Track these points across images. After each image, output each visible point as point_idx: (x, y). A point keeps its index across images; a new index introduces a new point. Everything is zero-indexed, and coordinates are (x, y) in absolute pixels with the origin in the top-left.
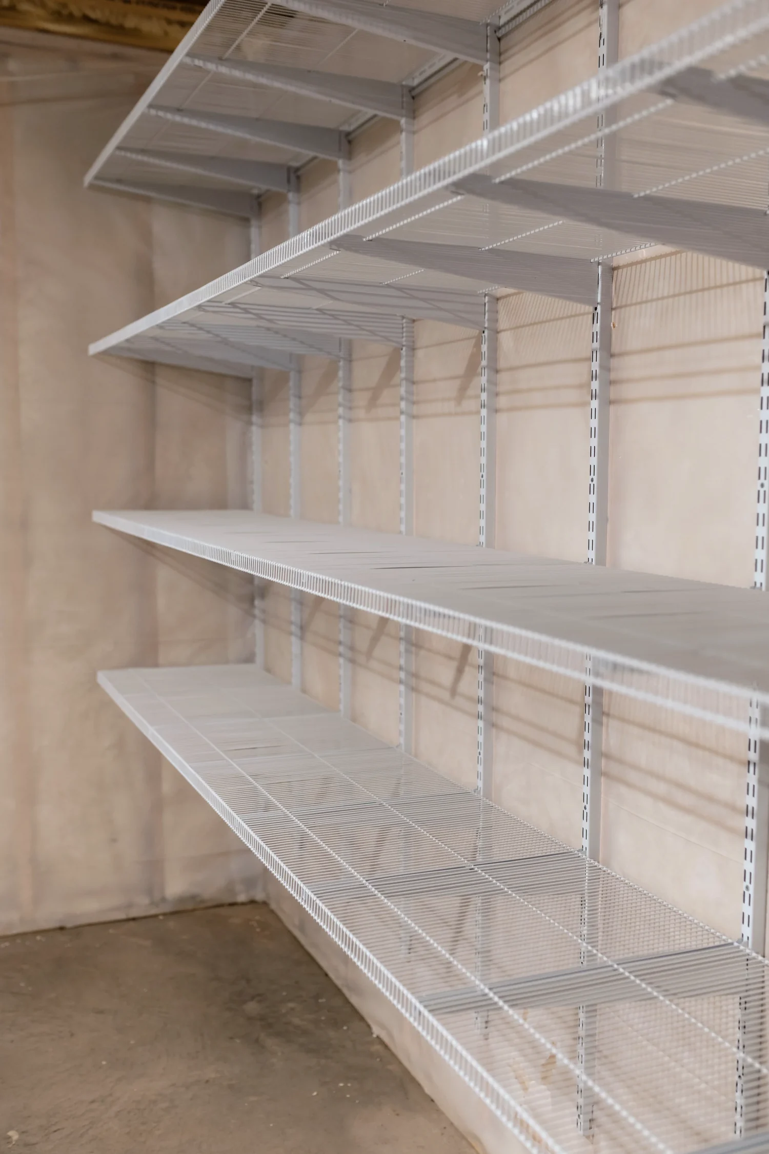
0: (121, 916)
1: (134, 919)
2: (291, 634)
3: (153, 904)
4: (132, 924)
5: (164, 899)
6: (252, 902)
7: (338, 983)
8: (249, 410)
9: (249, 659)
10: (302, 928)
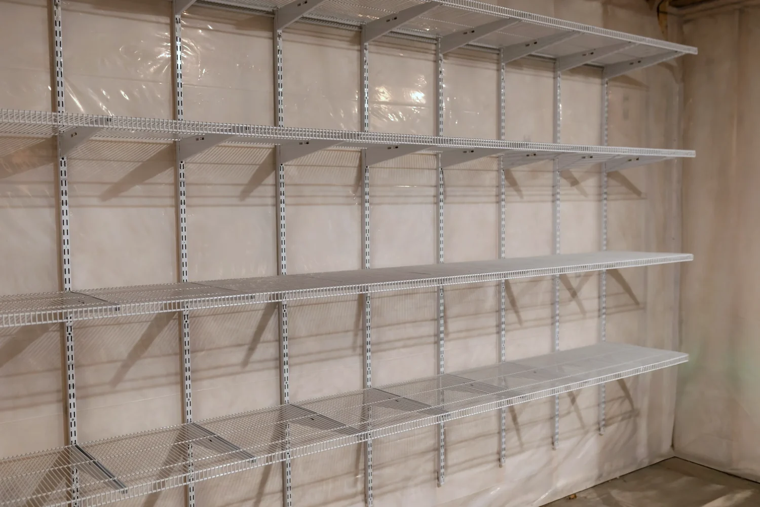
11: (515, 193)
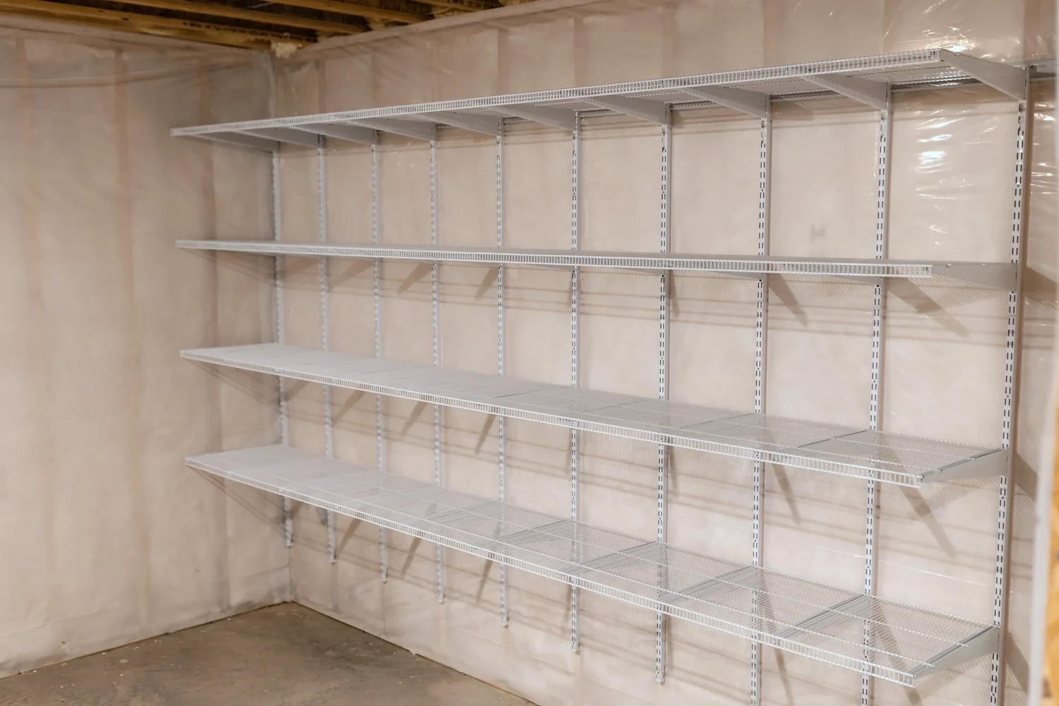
0: (203, 622)
1: (211, 623)
2: (326, 423)
3: (223, 611)
4: (211, 625)
5: (229, 607)
6: (285, 602)
7: (376, 634)
8: (274, 276)
9: (278, 441)
10: (336, 609)
11: (792, 316)
